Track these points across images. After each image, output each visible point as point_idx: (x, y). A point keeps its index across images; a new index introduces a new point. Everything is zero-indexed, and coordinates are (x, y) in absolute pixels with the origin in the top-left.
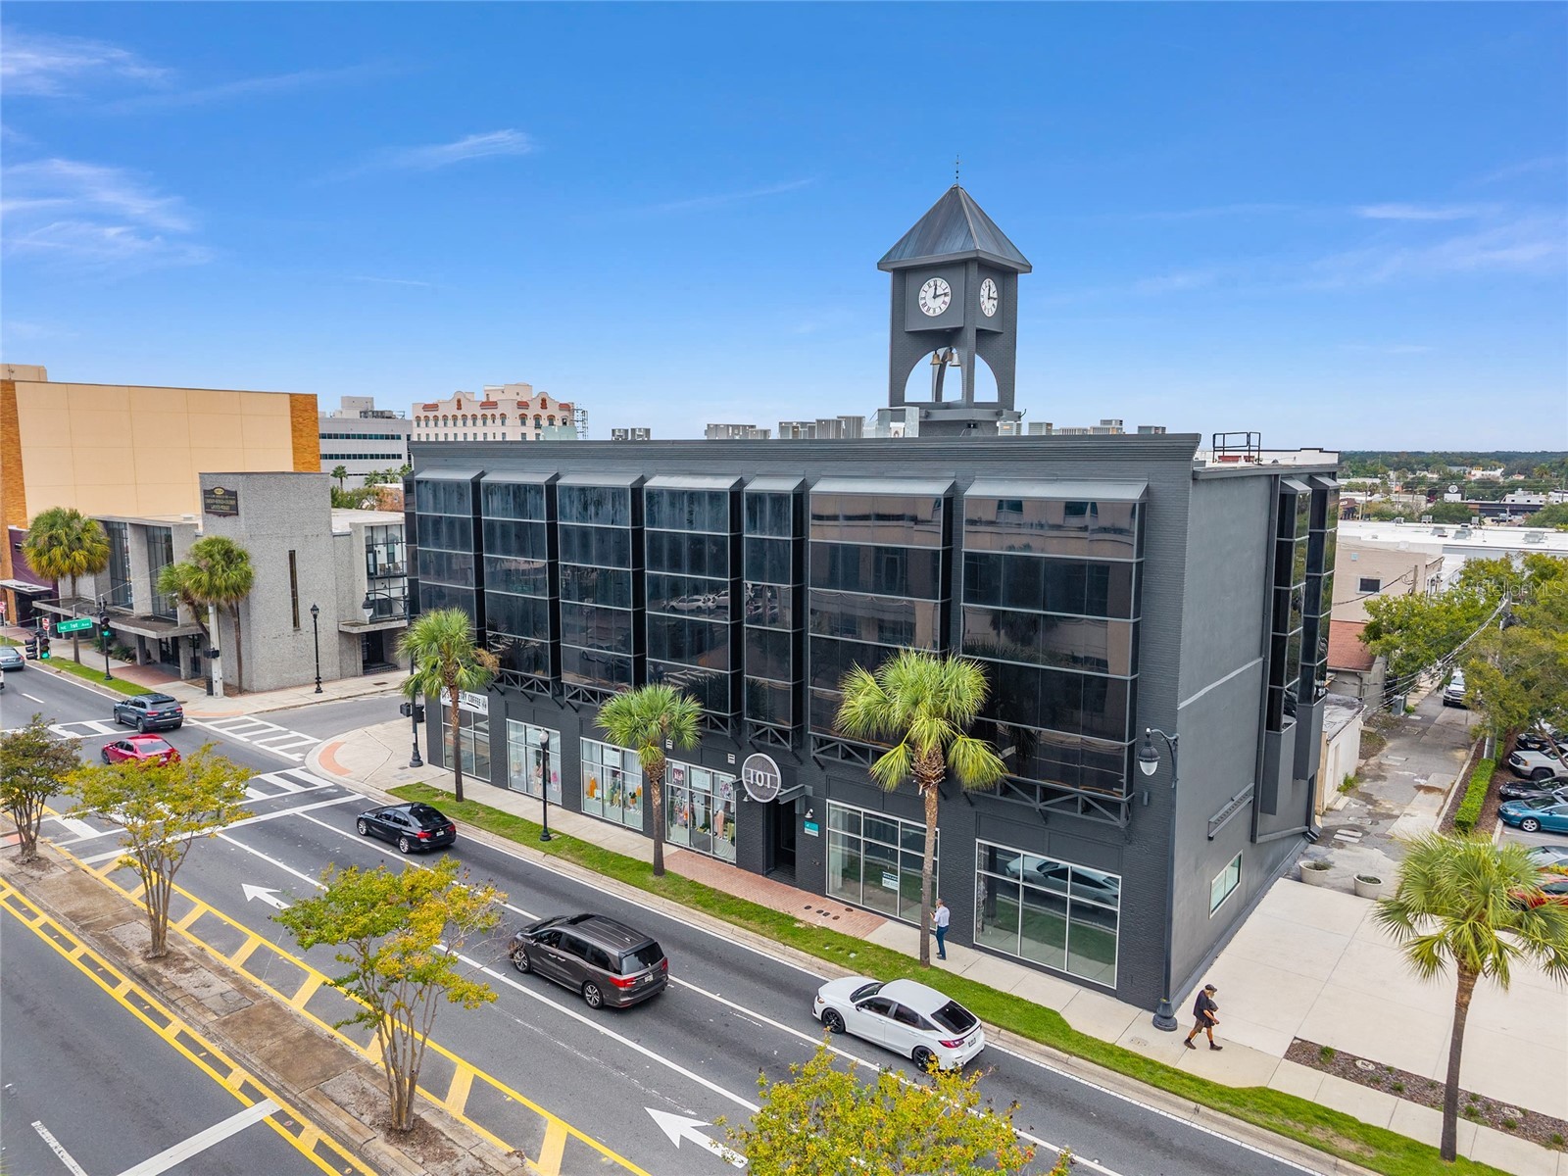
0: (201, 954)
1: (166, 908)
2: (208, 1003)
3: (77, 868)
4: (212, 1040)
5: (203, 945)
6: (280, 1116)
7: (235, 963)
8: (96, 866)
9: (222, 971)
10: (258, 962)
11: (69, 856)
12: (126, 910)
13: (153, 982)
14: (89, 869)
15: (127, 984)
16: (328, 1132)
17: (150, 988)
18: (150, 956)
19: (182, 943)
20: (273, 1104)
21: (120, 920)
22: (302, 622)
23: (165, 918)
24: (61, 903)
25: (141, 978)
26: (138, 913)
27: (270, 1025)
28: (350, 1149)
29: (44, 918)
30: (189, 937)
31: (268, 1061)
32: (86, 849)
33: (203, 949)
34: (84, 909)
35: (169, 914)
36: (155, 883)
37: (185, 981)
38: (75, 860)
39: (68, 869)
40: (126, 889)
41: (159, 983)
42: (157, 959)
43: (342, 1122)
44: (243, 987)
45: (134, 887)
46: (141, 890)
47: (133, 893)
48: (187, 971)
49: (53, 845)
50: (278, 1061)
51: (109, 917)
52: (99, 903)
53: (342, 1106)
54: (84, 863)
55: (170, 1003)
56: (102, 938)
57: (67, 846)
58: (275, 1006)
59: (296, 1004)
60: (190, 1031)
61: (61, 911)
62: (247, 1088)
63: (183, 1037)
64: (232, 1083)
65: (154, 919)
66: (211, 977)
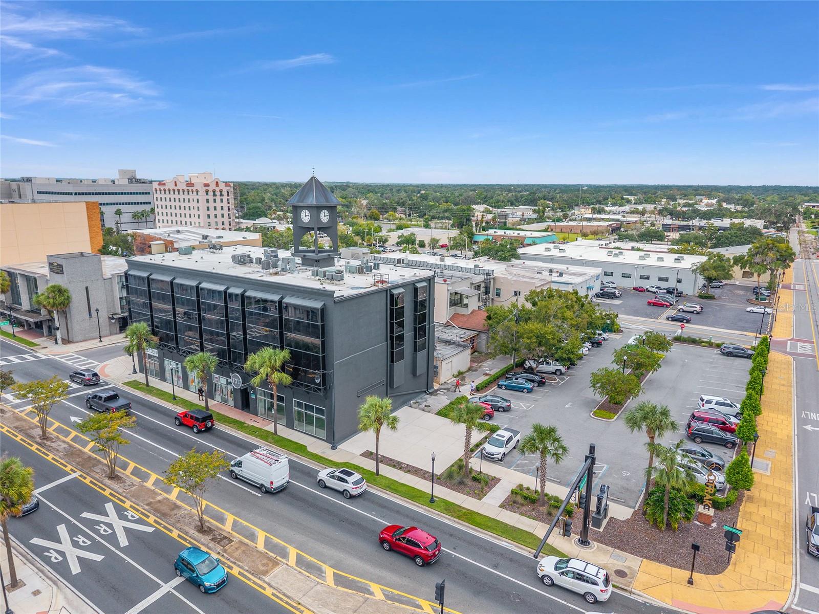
0: (58, 437)
1: (46, 425)
2: (60, 450)
3: (14, 412)
4: (62, 459)
5: (58, 435)
6: (81, 476)
7: (68, 440)
8: (21, 412)
9: (64, 442)
10: (75, 439)
11: (11, 409)
12: (33, 425)
13: (43, 445)
14: (19, 413)
15: (36, 446)
16: (93, 478)
17: (43, 447)
18: (42, 438)
19: (52, 434)
20: (79, 473)
21: (31, 428)
22: (92, 315)
23: (46, 427)
24: (12, 424)
25: (40, 444)
26: (37, 426)
27: (78, 455)
28: (99, 482)
29: (6, 428)
30: (54, 433)
31: (78, 464)
32: (16, 406)
33: (58, 436)
34: (19, 425)
35: (47, 426)
36: (42, 416)
37: (53, 445)
38: (13, 410)
39: (12, 413)
40: (32, 419)
41: (45, 445)
42: (44, 439)
43: (97, 476)
44: (70, 446)
45: (35, 418)
46: (37, 419)
47: (34, 420)
48: (53, 442)
49: (5, 405)
50: (81, 463)
51: (28, 427)
52: (24, 423)
53: (97, 473)
54: (16, 411)
55: (49, 450)
56: (26, 434)
57: (10, 405)
58: (80, 450)
59: (87, 450)
60: (55, 457)
61: (12, 426)
62: (72, 470)
63: (53, 459)
64: (68, 469)
65: (42, 428)
66: (61, 443)
